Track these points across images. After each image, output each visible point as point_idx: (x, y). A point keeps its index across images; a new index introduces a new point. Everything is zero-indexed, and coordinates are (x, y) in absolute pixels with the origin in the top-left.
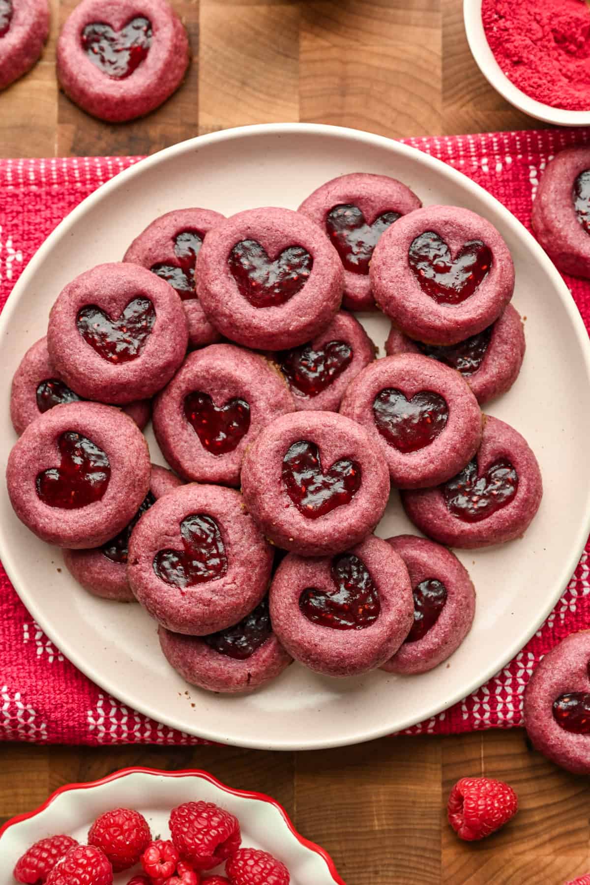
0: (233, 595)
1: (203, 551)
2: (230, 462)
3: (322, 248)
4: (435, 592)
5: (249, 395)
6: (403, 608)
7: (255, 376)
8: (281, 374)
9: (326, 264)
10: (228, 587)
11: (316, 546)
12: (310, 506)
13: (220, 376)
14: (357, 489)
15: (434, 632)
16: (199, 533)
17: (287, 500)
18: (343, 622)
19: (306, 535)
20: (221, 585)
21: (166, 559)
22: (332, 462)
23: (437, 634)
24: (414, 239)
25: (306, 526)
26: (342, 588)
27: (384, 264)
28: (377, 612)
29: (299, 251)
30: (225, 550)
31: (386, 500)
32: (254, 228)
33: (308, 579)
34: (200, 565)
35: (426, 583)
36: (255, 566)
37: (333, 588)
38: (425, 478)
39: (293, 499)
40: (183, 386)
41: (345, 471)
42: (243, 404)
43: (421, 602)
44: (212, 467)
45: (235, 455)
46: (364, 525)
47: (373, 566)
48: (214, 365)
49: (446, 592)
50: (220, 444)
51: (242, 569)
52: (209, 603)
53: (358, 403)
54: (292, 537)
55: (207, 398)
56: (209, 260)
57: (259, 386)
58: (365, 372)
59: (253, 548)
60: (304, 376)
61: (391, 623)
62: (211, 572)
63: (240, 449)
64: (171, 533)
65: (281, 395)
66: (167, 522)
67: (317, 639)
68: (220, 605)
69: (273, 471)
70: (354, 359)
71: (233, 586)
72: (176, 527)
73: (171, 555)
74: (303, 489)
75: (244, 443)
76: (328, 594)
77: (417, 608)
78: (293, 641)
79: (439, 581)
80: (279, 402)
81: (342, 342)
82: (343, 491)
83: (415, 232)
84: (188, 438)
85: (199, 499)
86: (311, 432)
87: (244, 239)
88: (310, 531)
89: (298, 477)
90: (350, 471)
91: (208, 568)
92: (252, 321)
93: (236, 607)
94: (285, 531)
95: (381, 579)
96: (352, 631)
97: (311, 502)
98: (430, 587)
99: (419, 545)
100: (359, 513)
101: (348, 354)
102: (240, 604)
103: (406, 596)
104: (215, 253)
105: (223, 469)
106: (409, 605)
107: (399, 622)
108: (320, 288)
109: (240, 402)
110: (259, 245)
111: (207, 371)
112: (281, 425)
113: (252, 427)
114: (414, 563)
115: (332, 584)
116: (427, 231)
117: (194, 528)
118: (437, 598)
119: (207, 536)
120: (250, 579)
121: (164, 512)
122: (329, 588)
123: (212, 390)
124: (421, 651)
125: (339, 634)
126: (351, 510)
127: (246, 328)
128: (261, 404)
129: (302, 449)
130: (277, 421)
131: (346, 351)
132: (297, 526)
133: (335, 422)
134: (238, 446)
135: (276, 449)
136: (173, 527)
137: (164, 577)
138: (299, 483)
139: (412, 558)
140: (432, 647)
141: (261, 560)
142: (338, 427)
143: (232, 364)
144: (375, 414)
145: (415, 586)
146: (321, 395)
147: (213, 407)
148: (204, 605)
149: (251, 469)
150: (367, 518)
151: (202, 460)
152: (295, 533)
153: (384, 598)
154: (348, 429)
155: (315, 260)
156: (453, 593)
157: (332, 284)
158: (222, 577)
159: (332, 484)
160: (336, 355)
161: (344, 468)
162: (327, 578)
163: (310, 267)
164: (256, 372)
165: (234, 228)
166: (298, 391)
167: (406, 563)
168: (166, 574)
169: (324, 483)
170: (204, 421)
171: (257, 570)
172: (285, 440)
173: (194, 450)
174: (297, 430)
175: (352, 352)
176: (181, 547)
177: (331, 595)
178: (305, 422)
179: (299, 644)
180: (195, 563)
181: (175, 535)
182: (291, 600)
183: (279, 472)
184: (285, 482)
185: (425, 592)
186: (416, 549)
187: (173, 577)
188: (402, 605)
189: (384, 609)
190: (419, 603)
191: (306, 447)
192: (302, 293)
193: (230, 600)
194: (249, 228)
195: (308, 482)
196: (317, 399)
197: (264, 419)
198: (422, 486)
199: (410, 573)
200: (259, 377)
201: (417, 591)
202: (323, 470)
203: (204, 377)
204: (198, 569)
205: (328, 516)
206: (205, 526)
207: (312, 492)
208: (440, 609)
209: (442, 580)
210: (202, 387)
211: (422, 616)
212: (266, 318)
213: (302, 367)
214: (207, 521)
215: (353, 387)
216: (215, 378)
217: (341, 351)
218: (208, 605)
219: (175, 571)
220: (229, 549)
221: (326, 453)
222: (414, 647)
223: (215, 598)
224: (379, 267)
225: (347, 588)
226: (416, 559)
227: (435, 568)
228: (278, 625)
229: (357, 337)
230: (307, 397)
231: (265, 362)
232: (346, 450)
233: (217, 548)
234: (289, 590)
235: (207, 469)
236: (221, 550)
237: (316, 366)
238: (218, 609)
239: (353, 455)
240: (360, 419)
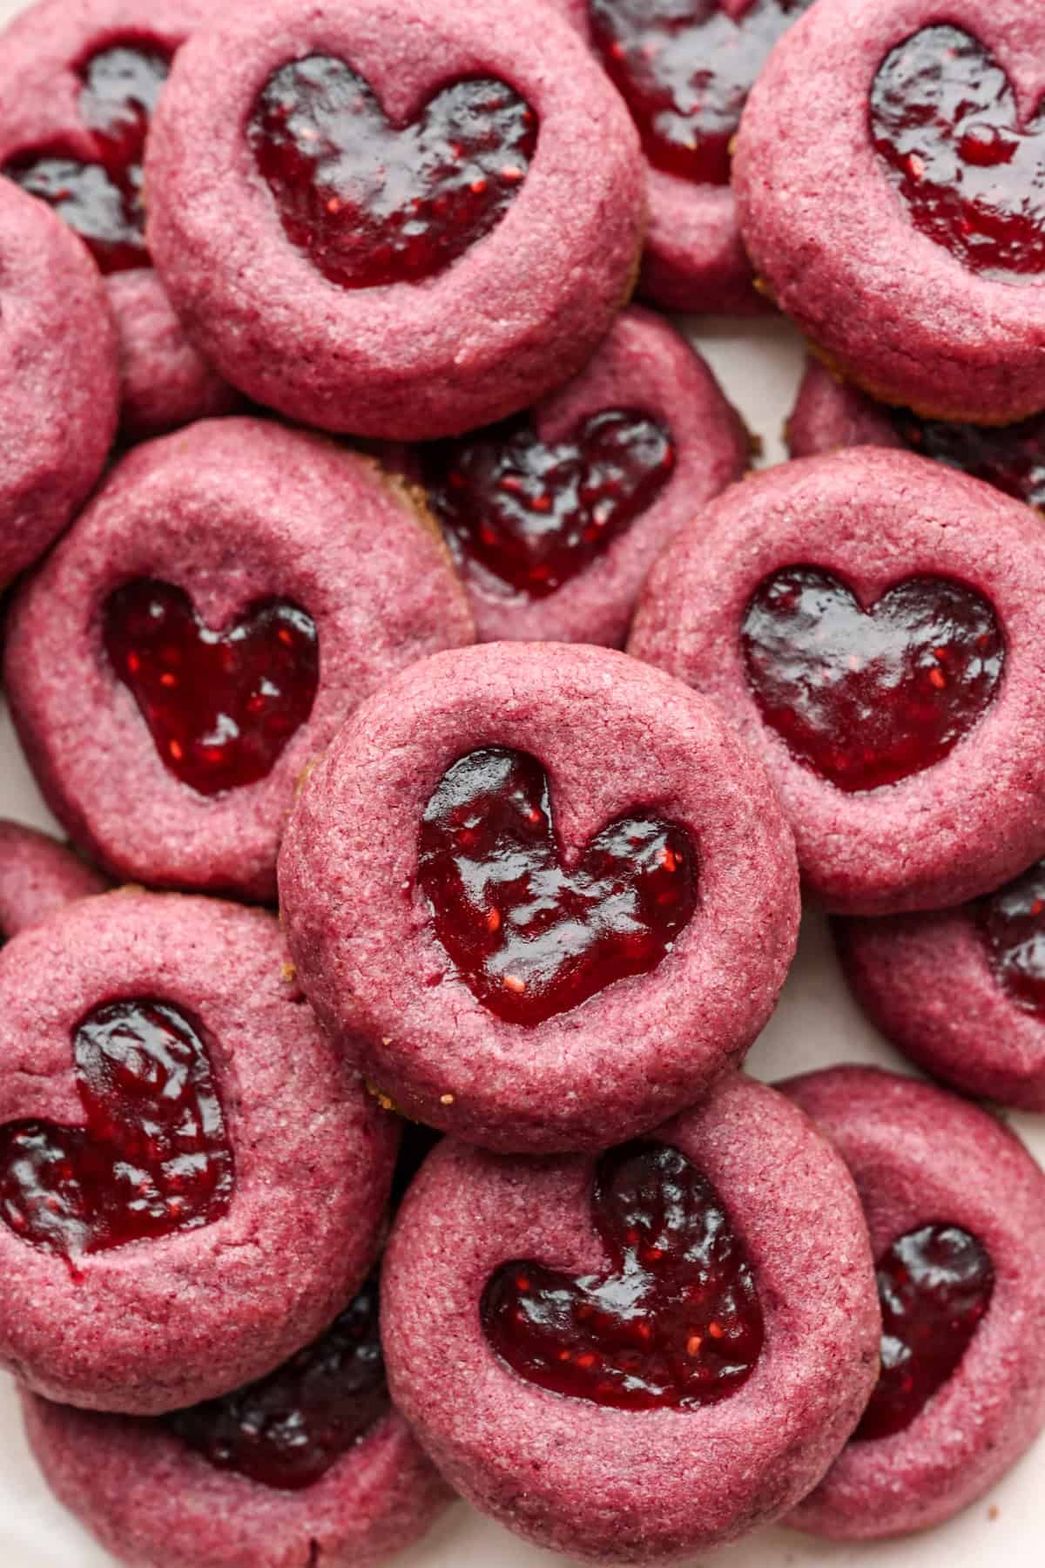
0: (248, 1284)
1: (150, 1128)
2: (251, 817)
3: (570, 84)
4: (954, 1268)
5: (313, 587)
6: (844, 1337)
7: (334, 525)
8: (430, 520)
9: (583, 136)
10: (232, 1255)
11: (538, 1122)
12: (516, 981)
13: (215, 523)
14: (685, 919)
15: (948, 1407)
16: (134, 1065)
17: (433, 955)
18: (633, 1383)
19: (500, 1083)
20: (207, 1247)
21: (22, 1153)
22: (595, 822)
23: (957, 1415)
24: (889, 49)
25: (498, 1053)
26: (631, 1265)
27: (783, 135)
28: (750, 1349)
29: (491, 93)
30: (226, 1124)
31: (787, 957)
32: (338, 14)
33: (513, 1231)
34: (137, 1177)
35: (922, 1237)
36: (328, 1184)
37: (596, 1260)
38: (924, 880)
39: (455, 954)
40: (98, 559)
41: (643, 857)
42: (296, 618)
43: (904, 1300)
44: (189, 835)
45: (267, 793)
46: (707, 1050)
47: (740, 1188)
48: (197, 487)
49: (990, 1268)
50: (215, 757)
51: (282, 1192)
52: (164, 1310)
53: (689, 618)
54: (451, 1091)
55: (179, 600)
56: (181, 124)
57: (349, 556)
58: (716, 510)
59: (321, 1119)
60: (509, 529)
61: (802, 1392)
62: (175, 1201)
63: (283, 773)
64: (39, 1064)
65: (427, 590)
66: (26, 1026)
67: (541, 1443)
68: (203, 1317)
69: (384, 856)
70: (680, 471)
71: (250, 1252)
72: (58, 1044)
73: (39, 1140)
74: (493, 918)
75: (297, 755)
76: (583, 1283)
77: (890, 1325)
78: (458, 1446)
79: (965, 1230)
80: (418, 614)
81: (635, 414)
82: (634, 926)
83: (892, 25)
84: (115, 736)
85: (139, 947)
86: (521, 716)
87: (302, 50)
88: (514, 1069)
89: (474, 876)
90: (659, 854)
91: (165, 1187)
92: (325, 331)
93: (257, 1325)
94: (425, 1068)
95: (767, 1232)
96: (666, 1414)
97: (519, 964)
98: (935, 1253)
99: (898, 1104)
100: (689, 1006)
101: (660, 453)
102: (272, 1315)
103: (855, 1292)
104: (203, 103)
105: (224, 842)
106: (864, 1322)
107: (830, 1386)
108: (561, 220)
109: (284, 613)
110: (354, 73)
111: (175, 508)
112: (414, 690)
113: (323, 697)
114: (881, 1169)
115: (597, 1246)
116: (935, 22)
117: (120, 1048)
118: (959, 1291)
119: (164, 1076)
120: (309, 1228)
121: (19, 991)
122: (584, 1261)
123: (191, 571)
124: (904, 1475)
125: (618, 1425)
126: (663, 995)
127: (308, 358)
128: (356, 620)
129: (488, 776)
130: (405, 676)
131: (651, 442)
132: (469, 1052)
133: (608, 680)
134: (279, 765)
135: (397, 776)
136: (43, 1043)
137: (16, 1215)
138: (476, 896)
139: (875, 1150)
140: (940, 1459)
141: (350, 1162)
142: (616, 696)
143: (260, 481)
144: (748, 656)
145: (882, 1245)
146: (566, 592)
147: (197, 629)
148: (149, 1318)
149: (308, 846)
150: (719, 1024)
151: (158, 809)
152: (461, 1077)
153: (776, 1300)
154: (652, 706)
155: (546, 124)
156: (1014, 1274)
157: (602, 206)
158: (212, 1219)
159: (595, 902)
160: (619, 455)
161: (639, 844)
162: (578, 1228)
163: (527, 147)
164: (339, 509)
165: (269, 16)
166: (491, 580)
167: (850, 1165)
168: (23, 1206)
169: (566, 896)
170: (167, 679)
171: (335, 1197)
172: (427, 743)
173: (131, 775)
174: (469, 708)
175: (673, 445)
176: (74, 1113)
177: (593, 1286)
178: (501, 679)
179: (480, 1459)
180: (123, 1169)
181: (52, 1069)
182: (450, 1304)
183: (406, 856)
184: (429, 893)
185: (919, 1269)
186: (886, 1120)
187: (50, 1217)
188: (839, 1325)
189: (775, 1340)
190: (897, 1307)
191: (503, 768)
192: (501, 236)
193: (234, 1300)
194: (319, 13)
195: (509, 894)
196: (554, 604)
197: (364, 670)
198: (910, 904)
199: (867, 1204)
200: (349, 528)
201: (888, 1265)
202: (563, 849)
203: (163, 527)
204: (133, 1192)
205: (578, 1015)
206: (156, 1040)
207: (524, 931)
208: (968, 1328)
209: (977, 1226)
210: (159, 560)
211: (907, 1353)
212: (373, 322)
213: (503, 498)
214: (165, 1024)
215: (673, 562)
216: (199, 530)
217: (634, 442)
218: (163, 1319)
219: (54, 1197)
220: (239, 1121)
221: (574, 793)
222: (879, 1458)
223: (188, 1294)
224: (765, 146)
225: (646, 1263)
226: (890, 1156)
227: (955, 1187)
228: (406, 1389)
229: (691, 397)
230: (521, 600)
231: (376, 476)
232: (645, 779)
233: (198, 1118)
234: (445, 1269)
235: (172, 842)
236: (212, 1124)
237: (550, 495)
238: (196, 1333)
239: (668, 800)
240: (698, 671)
